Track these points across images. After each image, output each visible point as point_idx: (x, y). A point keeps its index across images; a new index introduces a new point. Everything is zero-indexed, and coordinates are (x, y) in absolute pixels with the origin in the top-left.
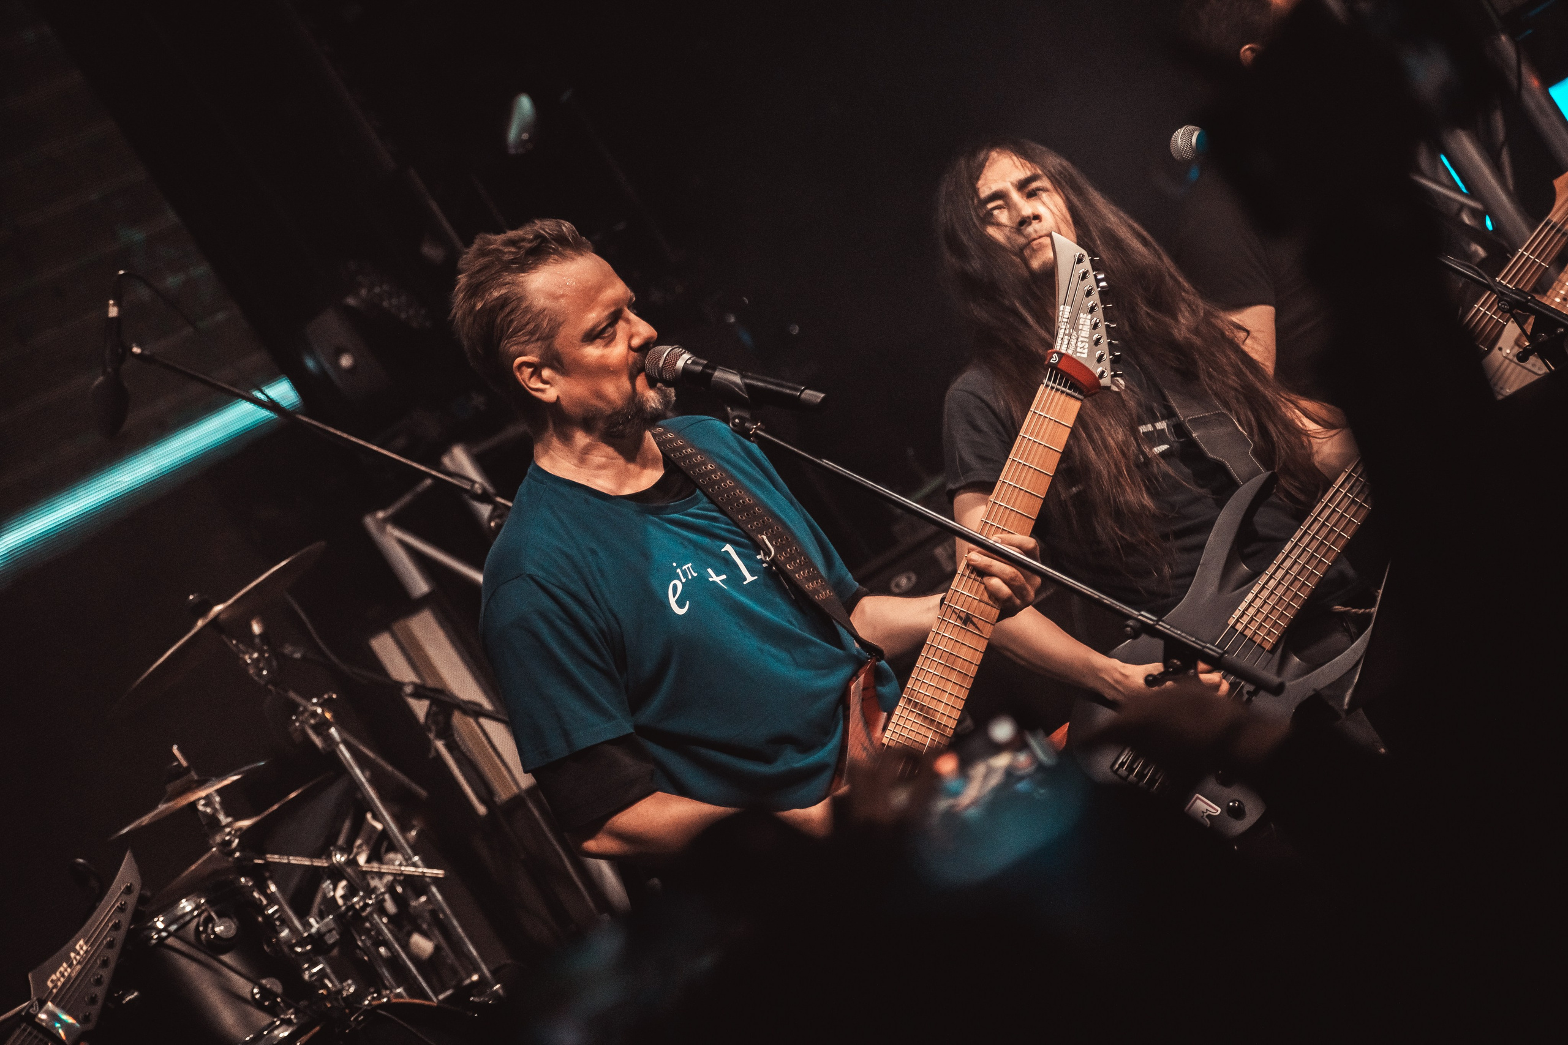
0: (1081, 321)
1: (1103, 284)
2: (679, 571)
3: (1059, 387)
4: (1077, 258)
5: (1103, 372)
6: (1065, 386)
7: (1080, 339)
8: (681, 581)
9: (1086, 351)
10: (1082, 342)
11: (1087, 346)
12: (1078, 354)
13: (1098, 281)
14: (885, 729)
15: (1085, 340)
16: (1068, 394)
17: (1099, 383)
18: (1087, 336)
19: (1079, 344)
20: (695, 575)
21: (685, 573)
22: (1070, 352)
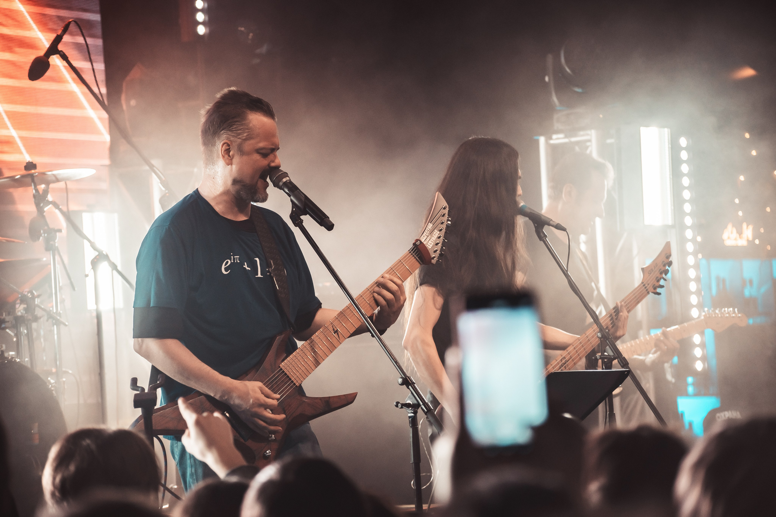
0: (434, 233)
1: (449, 222)
2: (232, 257)
3: (414, 255)
4: (444, 207)
5: (434, 257)
6: (417, 256)
7: (431, 240)
8: (231, 261)
9: (431, 246)
10: (431, 241)
11: (432, 244)
12: (428, 246)
13: (448, 220)
14: (283, 360)
15: (433, 241)
16: (417, 259)
17: (431, 261)
18: (434, 240)
19: (430, 241)
20: (238, 262)
21: (234, 259)
22: (425, 243)
